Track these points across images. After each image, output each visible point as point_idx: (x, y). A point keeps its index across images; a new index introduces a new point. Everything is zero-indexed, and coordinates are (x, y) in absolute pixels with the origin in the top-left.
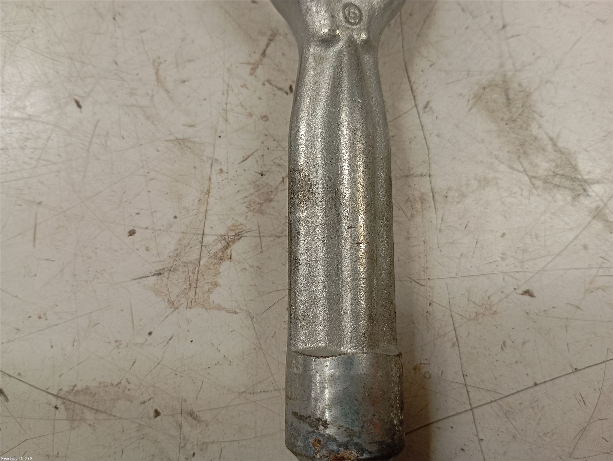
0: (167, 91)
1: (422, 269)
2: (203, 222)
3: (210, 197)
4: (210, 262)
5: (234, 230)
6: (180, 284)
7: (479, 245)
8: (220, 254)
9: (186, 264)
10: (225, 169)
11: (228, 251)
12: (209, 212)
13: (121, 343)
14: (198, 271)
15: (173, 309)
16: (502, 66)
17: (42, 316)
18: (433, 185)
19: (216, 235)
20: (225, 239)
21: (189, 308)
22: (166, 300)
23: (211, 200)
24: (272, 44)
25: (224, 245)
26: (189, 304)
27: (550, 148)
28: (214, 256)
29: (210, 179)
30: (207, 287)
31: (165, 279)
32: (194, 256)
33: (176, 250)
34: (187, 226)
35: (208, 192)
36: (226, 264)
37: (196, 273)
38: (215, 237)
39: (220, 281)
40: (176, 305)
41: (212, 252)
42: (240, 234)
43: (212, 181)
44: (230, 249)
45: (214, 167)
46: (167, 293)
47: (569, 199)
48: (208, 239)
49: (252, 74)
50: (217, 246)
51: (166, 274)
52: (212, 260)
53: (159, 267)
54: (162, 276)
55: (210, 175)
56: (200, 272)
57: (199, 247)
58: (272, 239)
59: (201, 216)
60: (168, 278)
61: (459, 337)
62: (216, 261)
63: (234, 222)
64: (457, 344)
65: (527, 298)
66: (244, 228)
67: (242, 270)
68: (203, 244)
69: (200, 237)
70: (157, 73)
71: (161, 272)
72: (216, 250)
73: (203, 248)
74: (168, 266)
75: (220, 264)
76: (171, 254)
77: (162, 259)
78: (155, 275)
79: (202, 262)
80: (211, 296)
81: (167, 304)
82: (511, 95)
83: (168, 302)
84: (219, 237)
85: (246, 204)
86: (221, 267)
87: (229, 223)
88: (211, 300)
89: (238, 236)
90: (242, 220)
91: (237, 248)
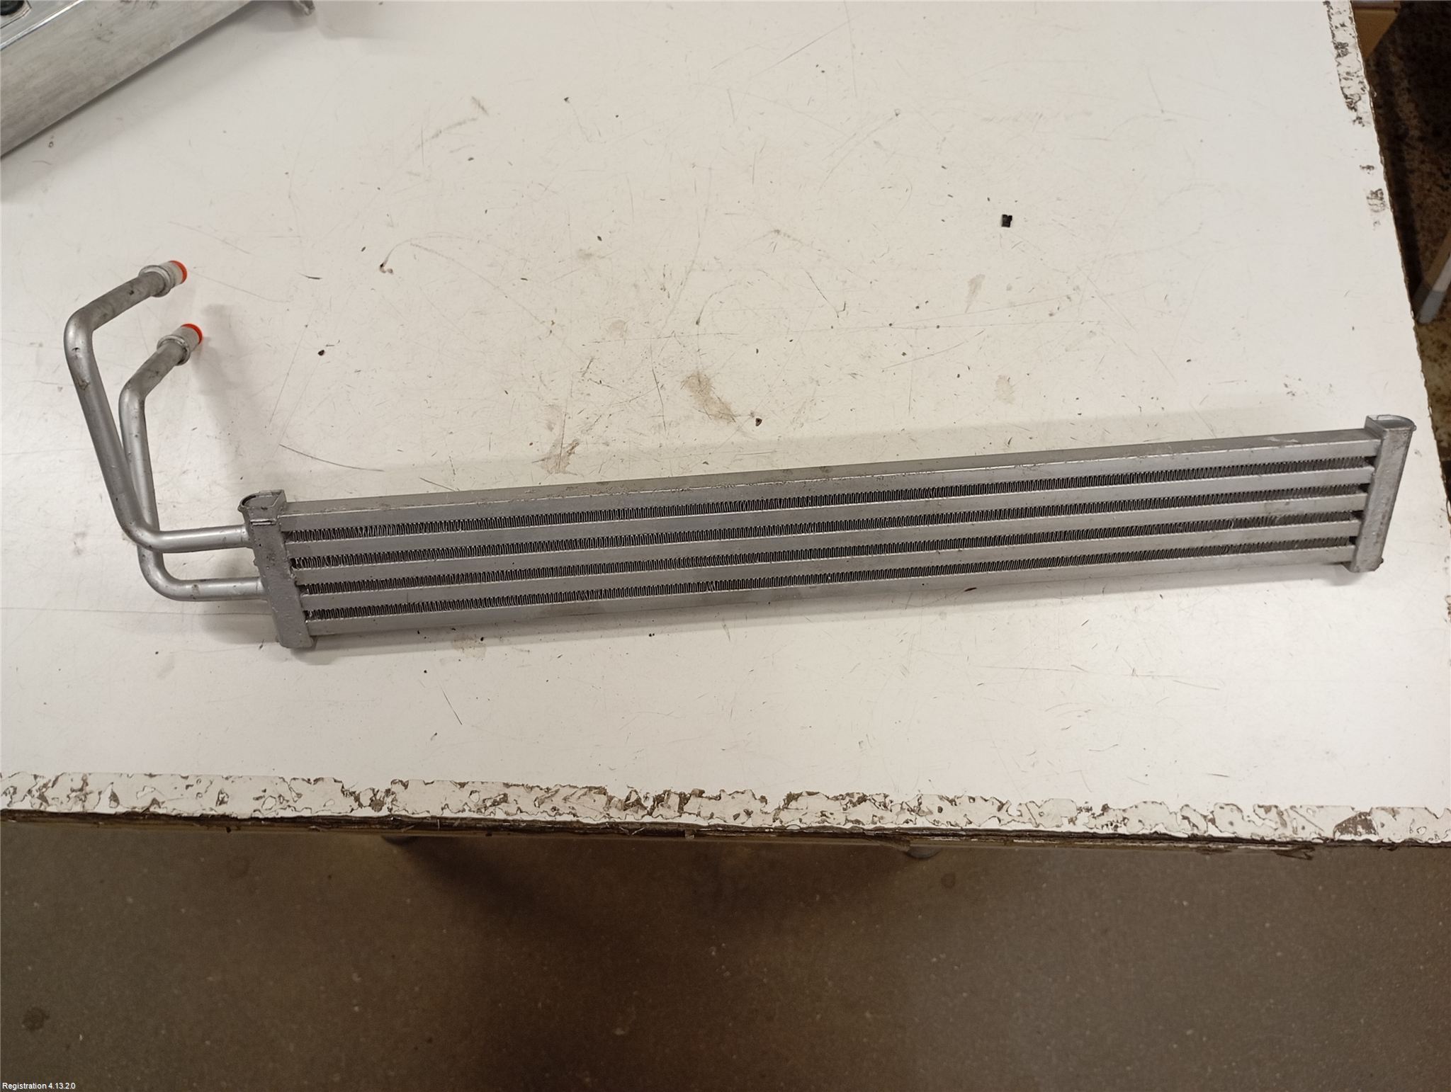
0: (545, 385)
2: (562, 439)
5: (575, 442)
6: (552, 464)
7: (684, 444)
8: (570, 452)
9: (555, 456)
14: (560, 459)
16: (697, 367)
19: (568, 444)
20: (571, 446)
24: (592, 363)
25: (571, 448)
27: (718, 402)
30: (564, 465)
31: (546, 462)
32: (558, 453)
33: (550, 450)
34: (555, 441)
36: (572, 456)
39: (569, 462)
44: (574, 450)
46: (547, 467)
47: (726, 423)
48: (564, 446)
49: (583, 376)
51: (546, 460)
52: (566, 454)
53: (543, 458)
54: (544, 461)
57: (560, 449)
58: (592, 445)
62: (568, 455)
63: (575, 438)
65: (705, 465)
66: (580, 441)
67: (579, 458)
68: (562, 448)
69: (561, 444)
70: (540, 377)
72: (567, 451)
74: (547, 457)
76: (548, 452)
77: (544, 454)
78: (541, 460)
79: (562, 455)
80: (566, 468)
82: (701, 380)
86: (570, 457)
87: (573, 439)
89: (578, 444)
90: (579, 437)
91: (577, 449)
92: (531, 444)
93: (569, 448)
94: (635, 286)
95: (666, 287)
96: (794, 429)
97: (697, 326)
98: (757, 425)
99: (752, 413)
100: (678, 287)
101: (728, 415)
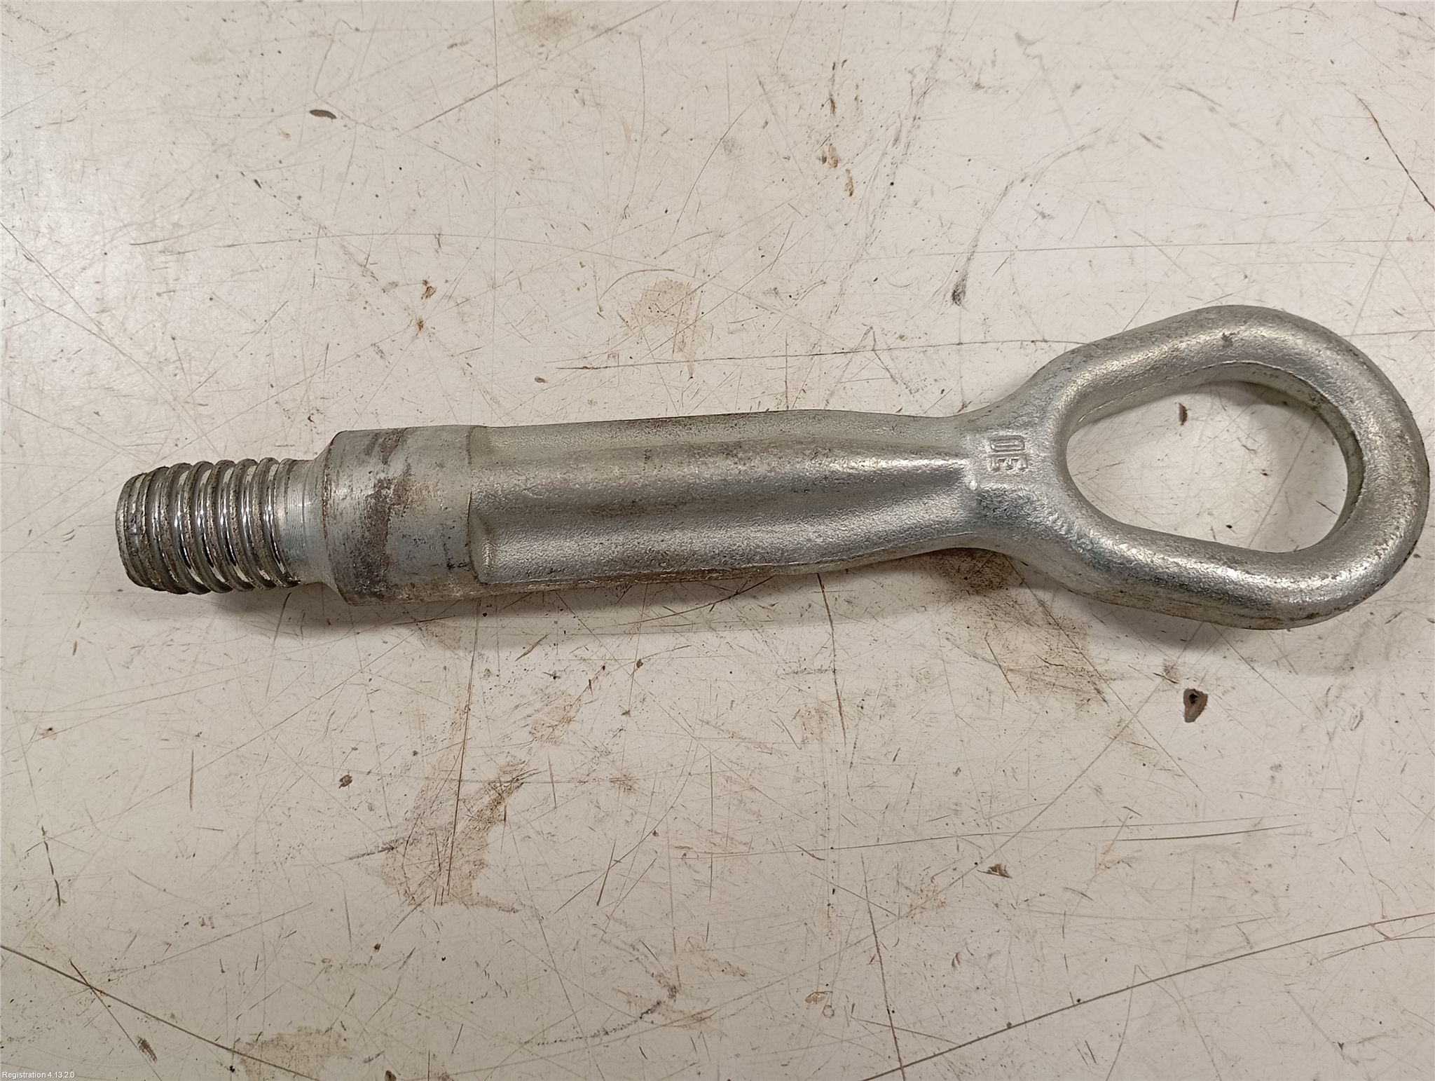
1: (820, 832)
2: (460, 760)
3: (470, 717)
4: (471, 827)
5: (510, 772)
6: (424, 865)
7: (916, 790)
8: (488, 812)
9: (432, 832)
10: (494, 670)
11: (501, 808)
12: (469, 744)
13: (331, 963)
14: (453, 843)
15: (414, 906)
17: (207, 922)
18: (839, 687)
19: (481, 781)
20: (495, 788)
21: (438, 904)
22: (402, 892)
23: (473, 722)
25: (492, 797)
26: (439, 897)
28: (478, 816)
29: (470, 688)
30: (466, 869)
31: (399, 857)
32: (446, 818)
33: (416, 808)
34: (434, 767)
35: (468, 709)
36: (498, 829)
37: (449, 845)
38: (479, 785)
39: (487, 857)
40: (418, 901)
41: (475, 809)
42: (519, 778)
43: (474, 690)
44: (503, 804)
45: (476, 667)
46: (404, 880)
47: (1071, 707)
48: (468, 789)
50: (483, 800)
51: (401, 849)
52: (476, 824)
53: (388, 837)
54: (395, 851)
55: (471, 680)
56: (455, 845)
57: (454, 802)
58: (572, 786)
59: (456, 750)
60: (404, 856)
61: (881, 947)
62: (481, 825)
63: (509, 758)
64: (878, 958)
65: (996, 878)
66: (526, 769)
67: (523, 839)
68: (460, 797)
69: (455, 785)
71: (393, 845)
72: (480, 808)
73: (461, 803)
74: (403, 835)
75: (487, 829)
76: (409, 815)
77: (394, 824)
78: (384, 850)
79: (459, 828)
80: (474, 883)
81: (403, 899)
83: (404, 895)
84: (486, 784)
85: (528, 728)
86: (489, 834)
87: (502, 761)
88: (474, 891)
89: (518, 782)
90: (522, 755)
91: (516, 803)
92: (346, 781)
93: (487, 800)
94: (727, 145)
95: (840, 152)
96: (1330, 736)
97: (955, 308)
98: (1190, 718)
99: (1167, 670)
100: (885, 154)
101: (1080, 673)
